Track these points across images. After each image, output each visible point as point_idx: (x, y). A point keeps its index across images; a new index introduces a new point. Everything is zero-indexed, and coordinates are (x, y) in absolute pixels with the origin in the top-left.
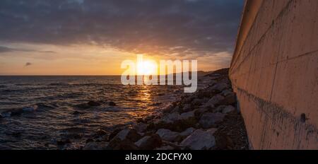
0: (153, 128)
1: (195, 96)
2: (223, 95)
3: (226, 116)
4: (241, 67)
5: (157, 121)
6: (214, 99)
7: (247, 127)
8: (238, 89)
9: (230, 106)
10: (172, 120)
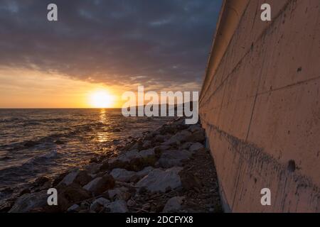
0: (107, 167)
1: (158, 132)
2: (190, 131)
3: (193, 155)
4: (212, 100)
5: (112, 160)
6: (178, 135)
7: (217, 168)
8: (208, 124)
9: (198, 143)
10: (129, 158)
